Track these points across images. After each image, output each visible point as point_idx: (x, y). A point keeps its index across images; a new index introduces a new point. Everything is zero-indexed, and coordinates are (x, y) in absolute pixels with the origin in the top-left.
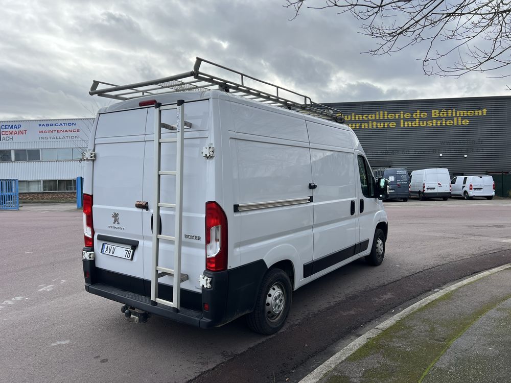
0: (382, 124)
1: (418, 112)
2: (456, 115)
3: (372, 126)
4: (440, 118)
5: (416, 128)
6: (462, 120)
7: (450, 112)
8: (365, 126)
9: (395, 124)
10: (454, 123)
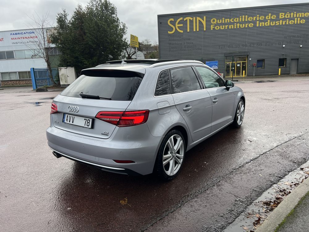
0: (244, 25)
1: (270, 15)
2: (296, 16)
3: (237, 27)
4: (284, 19)
5: (268, 27)
6: (301, 19)
7: (292, 14)
8: (231, 27)
9: (253, 25)
10: (294, 22)
